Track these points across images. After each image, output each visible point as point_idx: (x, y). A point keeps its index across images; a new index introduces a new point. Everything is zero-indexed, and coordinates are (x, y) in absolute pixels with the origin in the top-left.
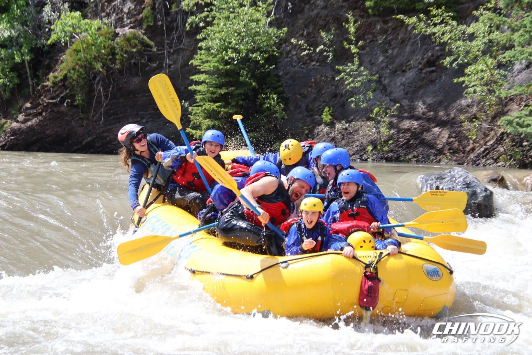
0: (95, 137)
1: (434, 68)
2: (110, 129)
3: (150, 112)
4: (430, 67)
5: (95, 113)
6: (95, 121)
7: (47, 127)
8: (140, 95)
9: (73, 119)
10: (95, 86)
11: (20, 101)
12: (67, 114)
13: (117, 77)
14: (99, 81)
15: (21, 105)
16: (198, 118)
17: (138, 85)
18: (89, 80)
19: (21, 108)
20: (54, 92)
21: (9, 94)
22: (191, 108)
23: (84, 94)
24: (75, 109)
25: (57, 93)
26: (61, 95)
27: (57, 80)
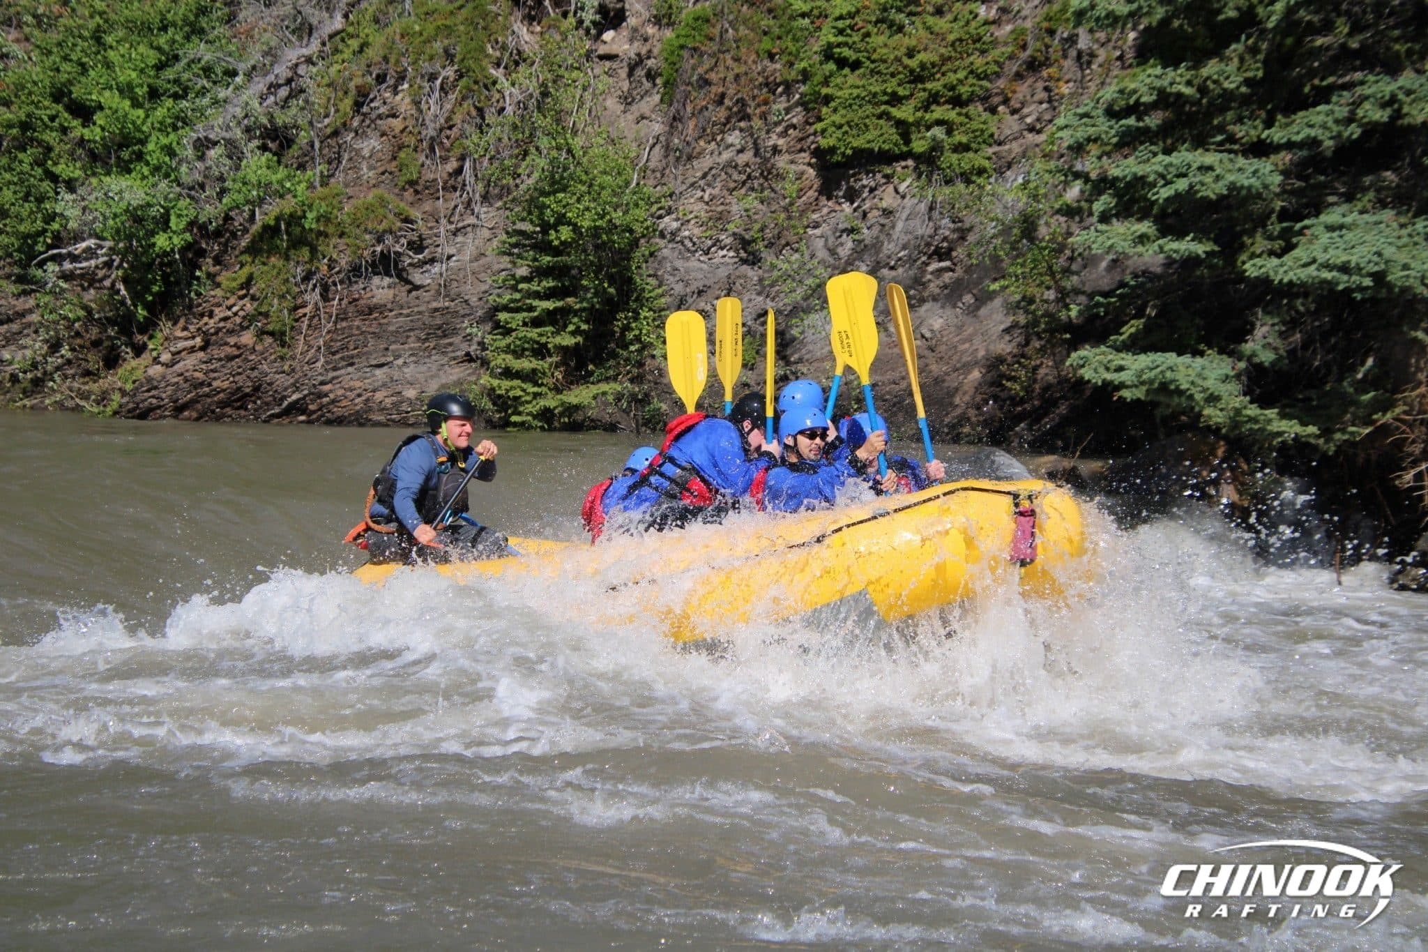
0: (306, 392)
1: (947, 264)
2: (337, 377)
3: (412, 345)
4: (940, 260)
5: (306, 348)
6: (307, 363)
7: (216, 375)
8: (393, 313)
9: (266, 360)
10: (307, 297)
11: (165, 328)
12: (253, 350)
13: (349, 278)
14: (315, 286)
15: (166, 331)
16: (503, 356)
17: (390, 294)
18: (296, 284)
19: (166, 339)
20: (229, 308)
21: (145, 313)
22: (490, 337)
23: (286, 312)
24: (269, 340)
25: (235, 309)
26: (241, 313)
27: (234, 284)
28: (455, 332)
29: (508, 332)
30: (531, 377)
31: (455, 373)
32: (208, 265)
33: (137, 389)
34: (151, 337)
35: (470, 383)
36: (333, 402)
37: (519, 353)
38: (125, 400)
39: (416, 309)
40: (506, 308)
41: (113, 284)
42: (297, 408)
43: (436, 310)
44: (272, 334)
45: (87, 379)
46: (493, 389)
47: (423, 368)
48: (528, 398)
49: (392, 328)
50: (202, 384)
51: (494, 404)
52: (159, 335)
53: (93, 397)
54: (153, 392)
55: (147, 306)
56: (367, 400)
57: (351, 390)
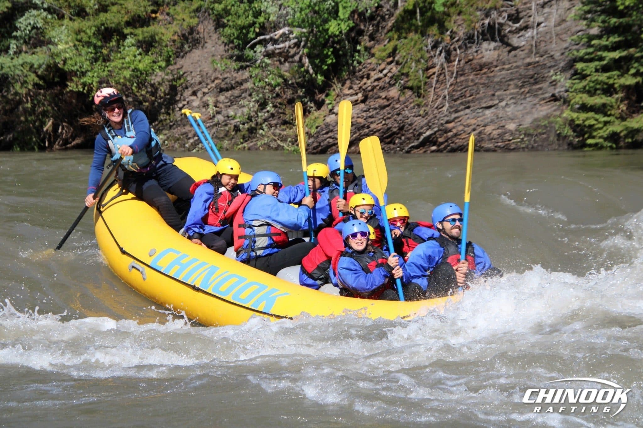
0: (436, 129)
2: (458, 118)
3: (512, 91)
5: (435, 97)
6: (437, 108)
7: (372, 120)
8: (498, 68)
9: (407, 108)
10: (435, 60)
11: (337, 87)
12: (398, 101)
13: (465, 45)
14: (441, 52)
15: (338, 91)
16: (580, 95)
17: (495, 54)
18: (427, 51)
19: (338, 96)
20: (381, 71)
21: (323, 78)
22: (570, 81)
23: (421, 72)
24: (409, 93)
25: (385, 72)
26: (390, 75)
27: (384, 54)
28: (543, 79)
29: (584, 77)
30: (602, 109)
31: (544, 110)
32: (365, 41)
33: (319, 132)
34: (327, 95)
35: (555, 117)
36: (456, 135)
37: (591, 93)
38: (311, 140)
39: (515, 65)
40: (582, 60)
41: (301, 59)
42: (429, 141)
43: (529, 64)
44: (411, 88)
45: (284, 127)
46: (573, 121)
47: (521, 108)
48: (600, 125)
49: (496, 80)
50: (363, 127)
51: (574, 131)
52: (333, 93)
53: (289, 139)
54: (330, 134)
55: (324, 74)
56: (480, 133)
57: (468, 126)
